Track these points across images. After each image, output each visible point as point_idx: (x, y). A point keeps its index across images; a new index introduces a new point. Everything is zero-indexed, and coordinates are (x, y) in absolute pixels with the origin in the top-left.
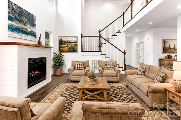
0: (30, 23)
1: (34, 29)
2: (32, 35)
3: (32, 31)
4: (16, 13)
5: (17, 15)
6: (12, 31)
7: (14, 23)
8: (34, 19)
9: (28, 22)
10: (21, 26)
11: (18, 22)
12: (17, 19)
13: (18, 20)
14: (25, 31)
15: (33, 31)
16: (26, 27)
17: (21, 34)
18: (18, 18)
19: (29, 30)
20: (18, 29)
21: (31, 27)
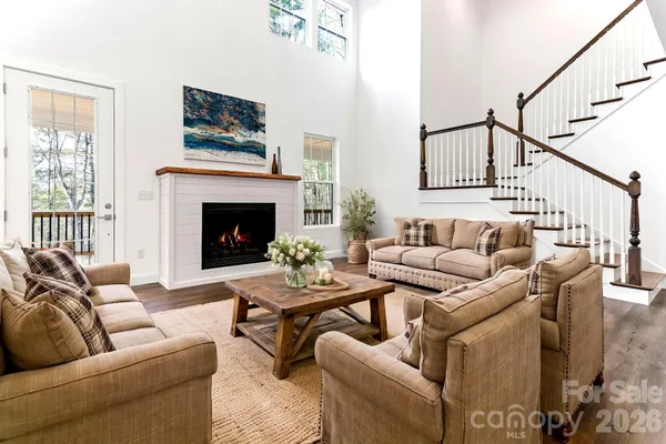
0: (243, 124)
1: (257, 137)
2: (249, 152)
3: (249, 142)
4: (201, 107)
5: (204, 113)
6: (191, 147)
7: (196, 131)
8: (256, 112)
9: (235, 122)
10: (216, 133)
11: (207, 127)
12: (204, 120)
13: (209, 123)
14: (228, 142)
15: (254, 142)
16: (230, 135)
17: (215, 152)
18: (208, 118)
19: (239, 139)
20: (207, 140)
21: (247, 134)
